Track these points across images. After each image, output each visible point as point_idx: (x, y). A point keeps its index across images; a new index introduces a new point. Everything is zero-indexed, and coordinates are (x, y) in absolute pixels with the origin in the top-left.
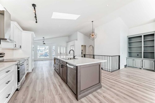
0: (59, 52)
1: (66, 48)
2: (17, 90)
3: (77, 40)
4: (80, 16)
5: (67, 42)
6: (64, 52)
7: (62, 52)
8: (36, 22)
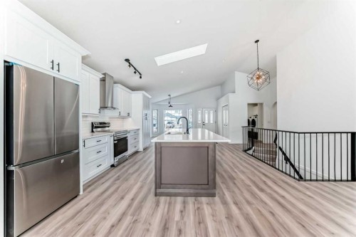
0: (199, 122)
1: (216, 111)
2: (113, 166)
3: (234, 92)
4: (206, 45)
5: (218, 99)
6: (212, 122)
7: (206, 122)
8: (141, 77)
